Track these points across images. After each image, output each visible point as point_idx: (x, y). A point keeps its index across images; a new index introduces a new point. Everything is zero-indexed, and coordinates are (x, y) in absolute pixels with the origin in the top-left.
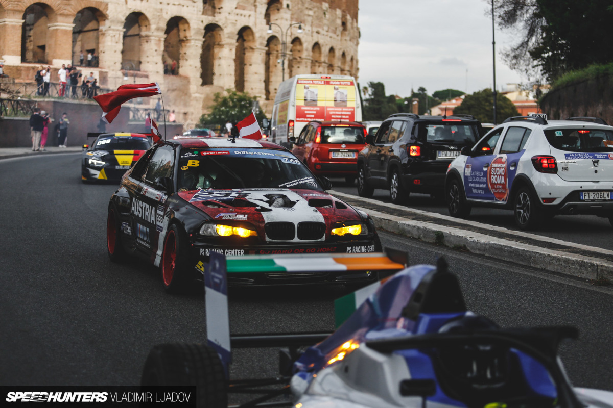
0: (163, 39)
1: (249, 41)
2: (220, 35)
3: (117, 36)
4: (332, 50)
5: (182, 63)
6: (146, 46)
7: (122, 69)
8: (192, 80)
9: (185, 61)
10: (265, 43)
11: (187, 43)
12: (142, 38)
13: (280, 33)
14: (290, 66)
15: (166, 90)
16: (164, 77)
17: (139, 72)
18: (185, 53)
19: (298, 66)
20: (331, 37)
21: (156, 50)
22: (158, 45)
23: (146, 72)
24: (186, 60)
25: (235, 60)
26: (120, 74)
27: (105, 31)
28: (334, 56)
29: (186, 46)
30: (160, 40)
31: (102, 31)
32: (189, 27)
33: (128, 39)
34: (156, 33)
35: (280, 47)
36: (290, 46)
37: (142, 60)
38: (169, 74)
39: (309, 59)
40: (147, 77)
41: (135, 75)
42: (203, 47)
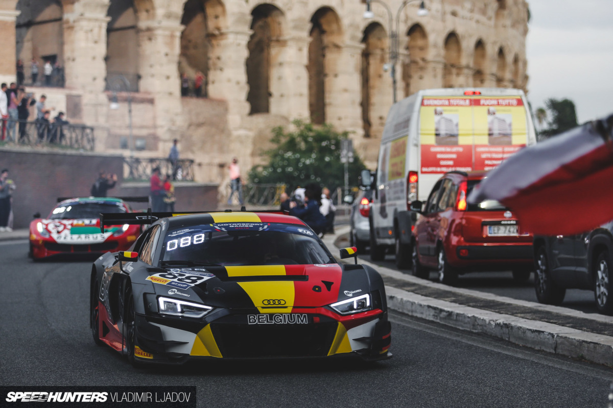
0: (178, 34)
1: (332, 33)
2: (279, 24)
3: (96, 31)
4: (480, 44)
5: (212, 75)
6: (148, 48)
7: (107, 88)
8: (232, 106)
9: (218, 72)
10: (360, 35)
11: (222, 39)
12: (141, 34)
13: (387, 17)
14: (407, 77)
15: (186, 125)
17: (137, 95)
18: (219, 58)
19: (420, 73)
20: (478, 22)
21: (167, 55)
22: (170, 44)
23: (149, 93)
24: (221, 69)
25: (308, 68)
26: (103, 98)
27: (74, 22)
28: (483, 56)
29: (218, 45)
30: (172, 36)
31: (67, 22)
32: (224, 11)
33: (115, 35)
34: (166, 23)
35: (387, 42)
36: (404, 39)
37: (142, 73)
38: (191, 97)
39: (438, 62)
40: (151, 101)
41: (130, 101)
42: (250, 45)
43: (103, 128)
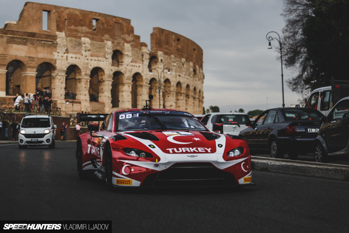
0: (89, 81)
1: (139, 81)
2: (122, 78)
3: (62, 79)
4: (188, 86)
5: (100, 94)
6: (79, 85)
7: (65, 98)
8: (106, 104)
9: (102, 93)
10: (149, 82)
11: (103, 83)
12: (77, 80)
13: (158, 76)
14: (164, 96)
15: (91, 111)
16: (90, 104)
17: (75, 101)
18: (102, 89)
19: (168, 95)
20: (187, 78)
21: (85, 87)
22: (86, 84)
23: (79, 100)
24: (103, 93)
25: (131, 92)
26: (64, 101)
27: (55, 76)
28: (189, 90)
29: (102, 85)
30: (87, 81)
31: (53, 76)
32: (104, 73)
33: (68, 81)
34: (85, 77)
35: (157, 85)
36: (163, 84)
37: (77, 93)
38: (93, 101)
39: (175, 92)
40: (80, 103)
41: (73, 102)
42: (112, 85)
43: (64, 111)
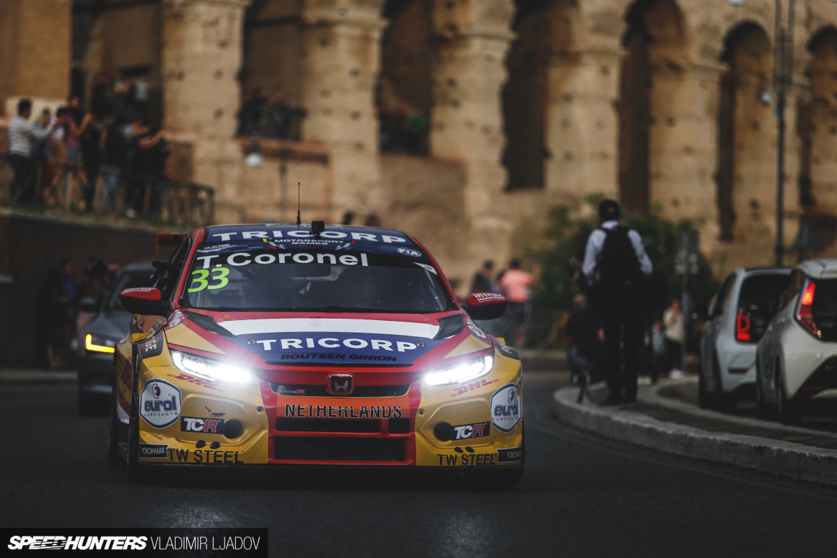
0: (376, 35)
1: (666, 42)
2: (567, 22)
3: (224, 23)
5: (441, 114)
6: (320, 59)
8: (474, 170)
9: (450, 110)
10: (718, 46)
11: (459, 47)
12: (308, 32)
13: (773, 12)
14: (806, 128)
18: (452, 83)
21: (354, 73)
22: (361, 53)
23: (321, 144)
24: (456, 104)
25: (619, 106)
26: (233, 149)
27: (183, 5)
29: (452, 59)
30: (366, 39)
31: (171, 5)
33: (260, 35)
34: (354, 14)
35: (770, 63)
36: (804, 56)
38: (399, 154)
40: (323, 159)
41: (284, 157)
42: (511, 62)
43: (232, 207)
